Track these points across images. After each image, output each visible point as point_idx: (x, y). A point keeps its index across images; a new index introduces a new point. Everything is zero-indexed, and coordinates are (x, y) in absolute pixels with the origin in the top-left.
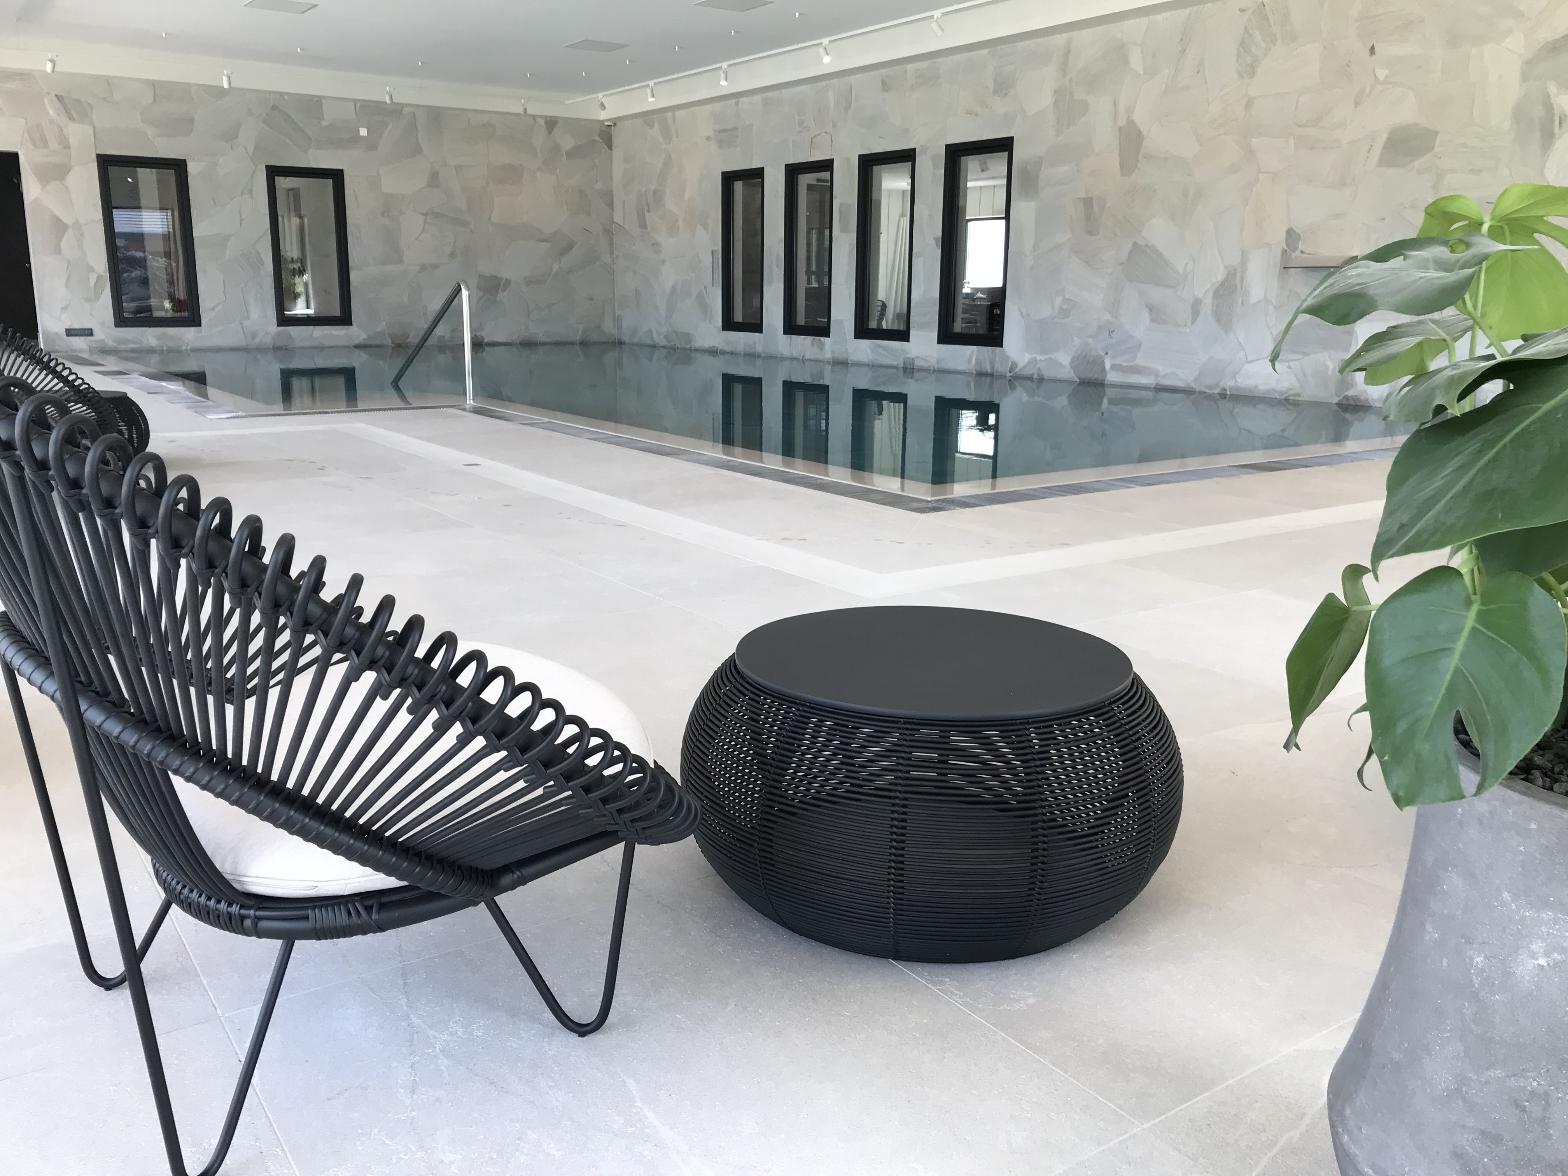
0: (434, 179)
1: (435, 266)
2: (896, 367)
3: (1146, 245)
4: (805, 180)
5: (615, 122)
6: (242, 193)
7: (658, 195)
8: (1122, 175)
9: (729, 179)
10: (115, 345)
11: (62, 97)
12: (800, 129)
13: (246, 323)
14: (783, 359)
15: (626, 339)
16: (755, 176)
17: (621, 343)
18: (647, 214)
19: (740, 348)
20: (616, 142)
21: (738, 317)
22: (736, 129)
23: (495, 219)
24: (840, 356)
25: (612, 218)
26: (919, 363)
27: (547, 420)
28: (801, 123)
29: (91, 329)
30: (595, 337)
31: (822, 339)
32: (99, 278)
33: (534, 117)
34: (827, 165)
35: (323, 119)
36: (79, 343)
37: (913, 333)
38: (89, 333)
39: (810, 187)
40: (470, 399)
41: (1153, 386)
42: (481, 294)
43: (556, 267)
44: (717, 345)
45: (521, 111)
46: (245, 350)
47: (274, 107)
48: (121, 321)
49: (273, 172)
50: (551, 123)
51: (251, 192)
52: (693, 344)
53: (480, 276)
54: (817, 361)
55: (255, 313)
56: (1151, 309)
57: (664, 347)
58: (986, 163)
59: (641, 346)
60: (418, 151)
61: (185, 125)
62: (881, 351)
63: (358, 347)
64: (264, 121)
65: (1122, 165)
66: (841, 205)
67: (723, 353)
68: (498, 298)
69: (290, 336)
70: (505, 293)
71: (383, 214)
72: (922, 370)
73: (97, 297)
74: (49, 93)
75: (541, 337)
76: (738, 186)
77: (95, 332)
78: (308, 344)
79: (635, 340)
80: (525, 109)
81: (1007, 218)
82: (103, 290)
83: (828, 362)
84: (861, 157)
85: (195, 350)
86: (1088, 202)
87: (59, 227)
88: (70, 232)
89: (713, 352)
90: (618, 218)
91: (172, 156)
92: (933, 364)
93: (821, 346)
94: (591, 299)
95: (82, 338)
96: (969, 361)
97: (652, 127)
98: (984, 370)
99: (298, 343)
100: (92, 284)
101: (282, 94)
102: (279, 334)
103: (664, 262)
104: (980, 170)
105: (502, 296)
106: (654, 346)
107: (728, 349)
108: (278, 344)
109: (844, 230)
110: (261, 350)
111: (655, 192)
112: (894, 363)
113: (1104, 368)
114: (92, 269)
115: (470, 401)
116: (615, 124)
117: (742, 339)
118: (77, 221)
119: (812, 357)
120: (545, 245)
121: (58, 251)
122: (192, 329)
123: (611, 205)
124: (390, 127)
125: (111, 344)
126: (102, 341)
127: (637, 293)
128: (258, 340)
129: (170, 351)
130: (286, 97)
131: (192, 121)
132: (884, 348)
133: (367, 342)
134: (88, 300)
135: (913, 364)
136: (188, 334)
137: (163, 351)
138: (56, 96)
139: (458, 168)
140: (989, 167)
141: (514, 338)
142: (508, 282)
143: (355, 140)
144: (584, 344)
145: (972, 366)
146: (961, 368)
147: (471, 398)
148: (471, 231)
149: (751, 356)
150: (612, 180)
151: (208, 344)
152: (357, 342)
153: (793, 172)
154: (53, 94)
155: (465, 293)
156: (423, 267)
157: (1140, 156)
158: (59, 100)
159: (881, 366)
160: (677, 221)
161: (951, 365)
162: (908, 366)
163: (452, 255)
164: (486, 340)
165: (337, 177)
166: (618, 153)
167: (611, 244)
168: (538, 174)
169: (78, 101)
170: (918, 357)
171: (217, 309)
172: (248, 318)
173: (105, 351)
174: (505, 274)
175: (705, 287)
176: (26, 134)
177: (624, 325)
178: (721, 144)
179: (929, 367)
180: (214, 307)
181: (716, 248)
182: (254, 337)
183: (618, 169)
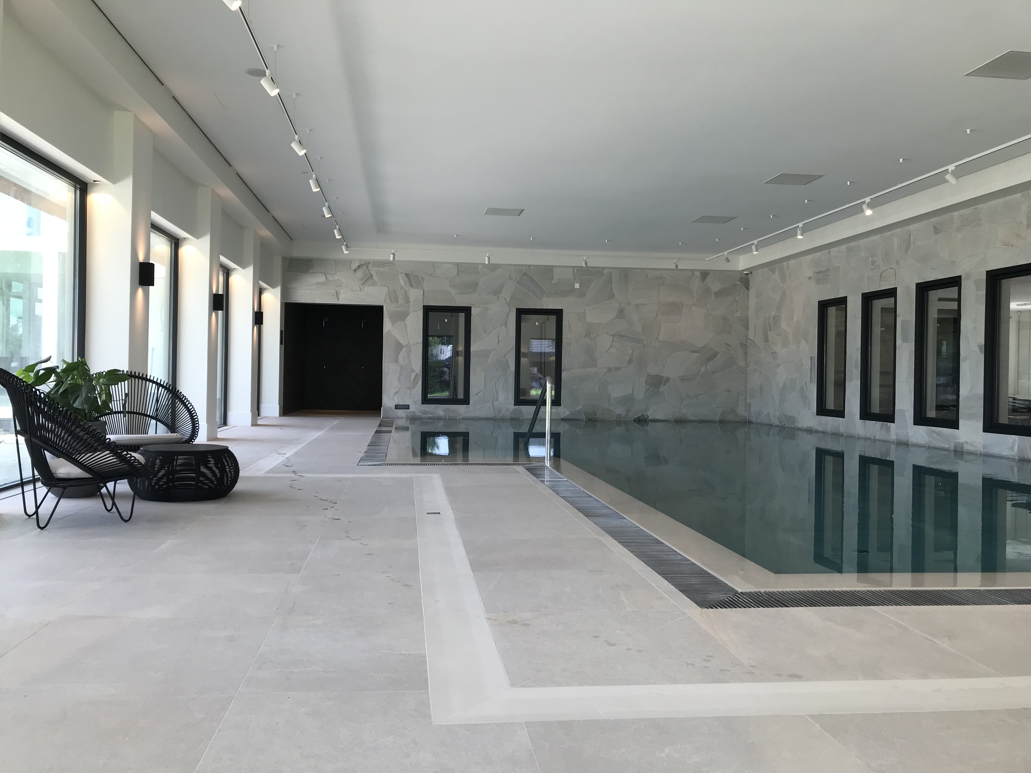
0: (621, 313)
1: (617, 369)
2: (947, 450)
5: (751, 271)
6: (501, 326)
7: (776, 319)
9: (824, 306)
10: (420, 414)
12: (873, 267)
13: (495, 403)
14: (859, 438)
15: (753, 420)
16: (841, 302)
17: (750, 422)
18: (769, 333)
19: (829, 429)
20: (751, 284)
21: (828, 406)
22: (828, 270)
23: (661, 338)
24: (903, 439)
25: (747, 337)
26: (967, 447)
28: (873, 263)
29: (409, 405)
30: (730, 417)
31: (889, 424)
32: (416, 375)
33: (692, 271)
34: (892, 293)
35: (553, 280)
36: (401, 413)
37: (961, 422)
38: (407, 407)
39: (884, 310)
42: (648, 387)
43: (703, 369)
44: (812, 426)
45: (674, 267)
46: (494, 419)
47: (525, 274)
48: (425, 400)
49: (521, 313)
50: (705, 274)
51: (506, 324)
52: (796, 424)
53: (648, 375)
54: (884, 441)
55: (501, 397)
57: (777, 426)
59: (762, 424)
60: (612, 296)
61: (473, 287)
62: (935, 435)
63: (563, 420)
64: (518, 283)
66: (901, 321)
67: (817, 432)
68: (660, 391)
69: (521, 412)
70: (665, 387)
71: (586, 336)
72: (970, 453)
73: (414, 386)
74: (402, 273)
75: (690, 417)
76: (832, 311)
77: (410, 407)
79: (759, 421)
80: (677, 266)
82: (417, 383)
83: (893, 442)
84: (917, 285)
85: (464, 419)
87: (399, 347)
88: (404, 349)
89: (810, 431)
90: (751, 335)
91: (464, 305)
92: (980, 448)
93: (888, 430)
94: (729, 391)
95: (403, 410)
96: (1012, 448)
97: (774, 273)
98: (1026, 457)
99: (523, 416)
100: (412, 379)
101: (529, 266)
102: (515, 410)
103: (779, 366)
105: (663, 388)
106: (771, 425)
107: (820, 429)
108: (514, 416)
109: (905, 340)
110: (503, 420)
111: (775, 317)
112: (946, 446)
114: (414, 371)
116: (751, 273)
117: (830, 422)
118: (409, 343)
119: (881, 438)
120: (695, 355)
121: (397, 361)
122: (464, 406)
123: (747, 327)
124: (595, 282)
125: (418, 414)
126: (413, 412)
127: (762, 388)
128: (501, 414)
129: (450, 419)
130: (532, 268)
131: (477, 285)
132: (938, 434)
133: (569, 417)
134: (409, 388)
135: (963, 448)
136: (461, 409)
138: (406, 274)
139: (637, 306)
141: (670, 417)
142: (668, 380)
143: (572, 290)
144: (722, 422)
145: (1014, 452)
146: (1005, 453)
148: (644, 346)
149: (837, 435)
150: (748, 309)
151: (472, 415)
152: (563, 417)
153: (867, 298)
154: (404, 273)
156: (610, 370)
158: (407, 276)
159: (936, 448)
160: (788, 337)
161: (995, 451)
162: (959, 449)
163: (630, 362)
164: (650, 418)
165: (558, 314)
166: (752, 291)
167: (746, 354)
168: (694, 308)
169: (417, 276)
170: (966, 442)
172: (497, 400)
174: (666, 374)
175: (806, 384)
176: (389, 296)
177: (752, 410)
178: (818, 281)
179: (976, 451)
180: (478, 393)
181: (813, 355)
182: (500, 412)
183: (752, 302)
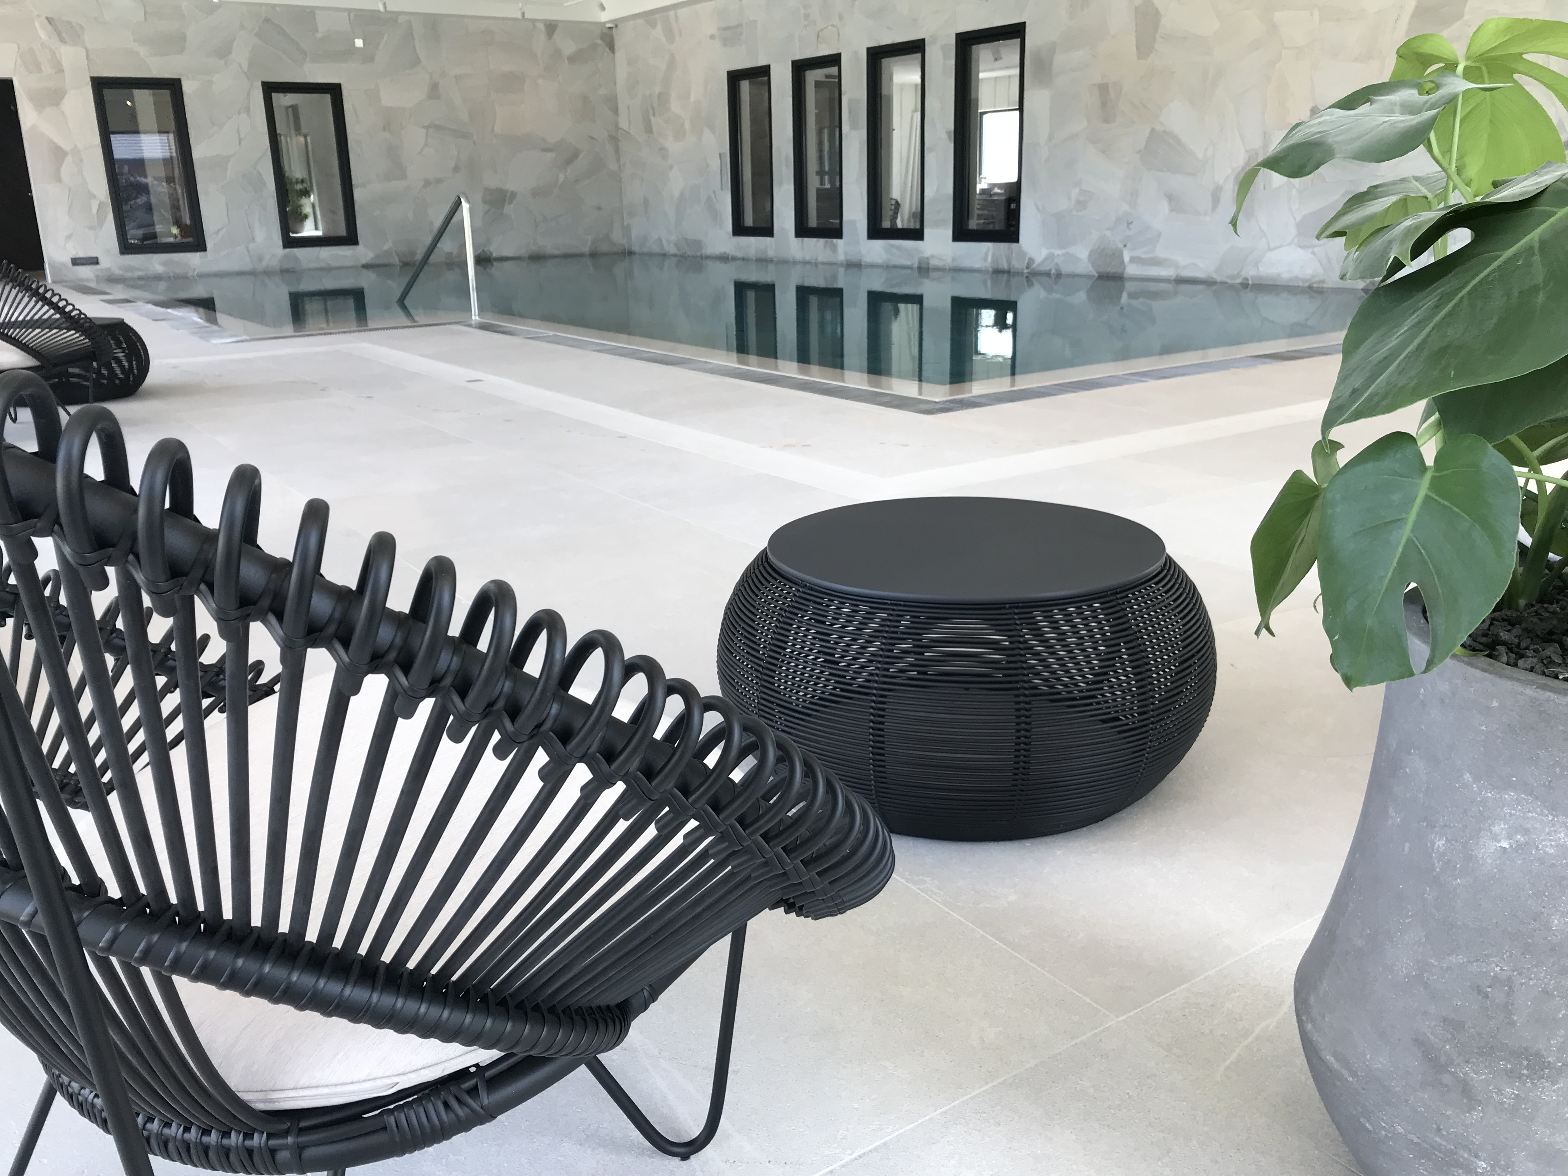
0: (434, 91)
1: (439, 181)
2: (910, 268)
3: (1164, 131)
4: (812, 76)
5: (616, 24)
6: (239, 113)
7: (663, 98)
8: (1139, 58)
9: (735, 78)
10: (121, 272)
11: (52, 19)
12: (806, 23)
13: (251, 246)
14: (795, 263)
15: (636, 248)
16: (761, 74)
17: (631, 253)
18: (652, 118)
19: (752, 253)
20: (618, 44)
21: (749, 221)
22: (740, 25)
23: (497, 129)
24: (854, 258)
25: (617, 127)
26: (934, 262)
27: (551, 333)
28: (807, 16)
29: (97, 258)
30: (604, 248)
31: (835, 241)
32: (101, 205)
33: (534, 21)
34: (834, 60)
35: (317, 31)
36: (86, 272)
37: (927, 232)
38: (94, 261)
39: (818, 84)
40: (475, 315)
41: (1173, 278)
42: (487, 207)
43: (561, 177)
44: (728, 252)
45: (519, 16)
46: (253, 273)
47: (267, 20)
48: (126, 248)
49: (270, 89)
50: (551, 27)
51: (248, 111)
52: (703, 251)
53: (486, 189)
54: (830, 264)
55: (260, 235)
56: (1170, 198)
57: (675, 255)
58: (998, 52)
59: (651, 255)
60: (416, 62)
61: (178, 42)
62: (895, 251)
63: (366, 266)
64: (257, 35)
65: (1138, 48)
66: (850, 100)
67: (734, 259)
68: (505, 212)
69: (296, 259)
70: (512, 206)
71: (384, 129)
72: (937, 269)
73: (101, 224)
74: (39, 16)
75: (550, 250)
76: (745, 86)
77: (101, 260)
78: (313, 265)
79: (645, 250)
80: (523, 14)
81: (1021, 109)
82: (105, 217)
83: (841, 265)
84: (869, 50)
85: (202, 276)
86: (1103, 89)
87: (59, 154)
88: (69, 159)
89: (724, 258)
90: (623, 123)
91: (166, 76)
92: (948, 262)
93: (834, 249)
94: (599, 208)
95: (89, 267)
96: (985, 259)
97: (654, 26)
98: (1001, 267)
99: (305, 265)
100: (94, 211)
101: (274, 6)
102: (285, 256)
103: (671, 167)
104: (993, 59)
105: (508, 209)
106: (664, 255)
107: (739, 254)
108: (286, 266)
109: (854, 126)
110: (268, 273)
111: (660, 94)
112: (909, 263)
113: (1123, 261)
114: (94, 197)
115: (475, 317)
116: (616, 26)
117: (753, 244)
118: (76, 146)
119: (825, 260)
120: (550, 155)
121: (59, 180)
122: (198, 254)
123: (616, 111)
124: (386, 36)
125: (118, 272)
126: (109, 269)
127: (646, 202)
128: (264, 263)
129: (177, 277)
130: (278, 9)
131: (184, 38)
132: (899, 248)
133: (375, 262)
134: (91, 228)
135: (928, 263)
136: (193, 259)
137: (170, 277)
138: (47, 18)
139: (458, 78)
140: (1003, 56)
141: (523, 252)
142: (513, 195)
143: (351, 52)
144: (594, 255)
145: (988, 264)
146: (977, 265)
147: (477, 313)
148: (474, 143)
149: (763, 261)
150: (615, 83)
151: (215, 268)
152: (364, 261)
153: (800, 68)
154: (44, 17)
155: (465, 206)
156: (427, 183)
157: (1157, 36)
158: (50, 23)
159: (895, 267)
160: (683, 125)
161: (967, 263)
162: (924, 266)
163: (456, 169)
164: (494, 255)
165: (334, 91)
166: (620, 55)
167: (617, 151)
168: (540, 81)
169: (69, 22)
170: (933, 256)
171: (221, 234)
172: (253, 240)
173: (112, 280)
174: (510, 187)
175: (714, 192)
176: (19, 60)
177: (633, 236)
178: (725, 42)
179: (945, 266)
180: (219, 230)
181: (724, 151)
182: (260, 260)
183: (622, 72)
